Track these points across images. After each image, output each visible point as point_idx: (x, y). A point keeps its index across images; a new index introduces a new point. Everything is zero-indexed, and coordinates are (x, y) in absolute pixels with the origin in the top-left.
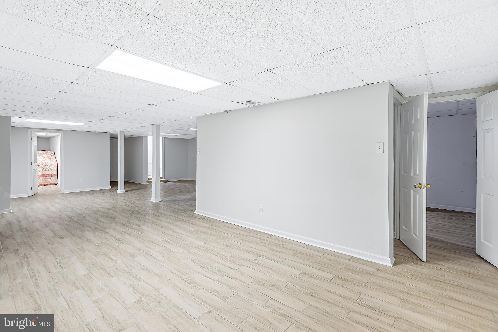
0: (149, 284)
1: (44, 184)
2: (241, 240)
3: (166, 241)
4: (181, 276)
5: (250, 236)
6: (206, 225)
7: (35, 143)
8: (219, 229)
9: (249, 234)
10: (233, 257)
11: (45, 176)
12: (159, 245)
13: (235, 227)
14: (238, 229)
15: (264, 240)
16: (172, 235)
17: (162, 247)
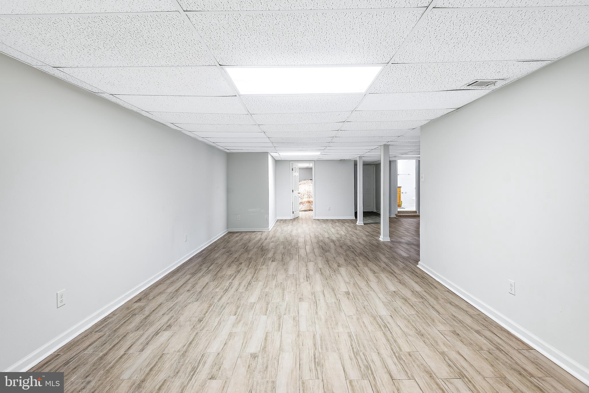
0: (281, 339)
1: (309, 210)
2: (454, 332)
3: (348, 293)
4: (317, 347)
5: (478, 332)
6: (418, 288)
7: (296, 174)
8: (432, 300)
9: (477, 328)
10: (410, 355)
11: (310, 203)
12: (336, 295)
13: (464, 306)
14: (466, 311)
15: (501, 350)
16: (360, 289)
17: (337, 300)
